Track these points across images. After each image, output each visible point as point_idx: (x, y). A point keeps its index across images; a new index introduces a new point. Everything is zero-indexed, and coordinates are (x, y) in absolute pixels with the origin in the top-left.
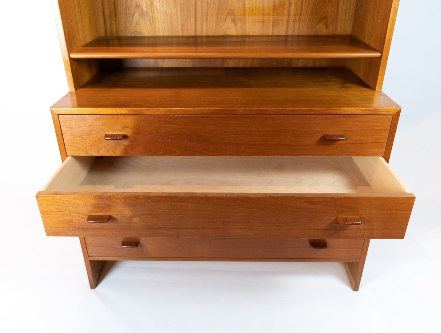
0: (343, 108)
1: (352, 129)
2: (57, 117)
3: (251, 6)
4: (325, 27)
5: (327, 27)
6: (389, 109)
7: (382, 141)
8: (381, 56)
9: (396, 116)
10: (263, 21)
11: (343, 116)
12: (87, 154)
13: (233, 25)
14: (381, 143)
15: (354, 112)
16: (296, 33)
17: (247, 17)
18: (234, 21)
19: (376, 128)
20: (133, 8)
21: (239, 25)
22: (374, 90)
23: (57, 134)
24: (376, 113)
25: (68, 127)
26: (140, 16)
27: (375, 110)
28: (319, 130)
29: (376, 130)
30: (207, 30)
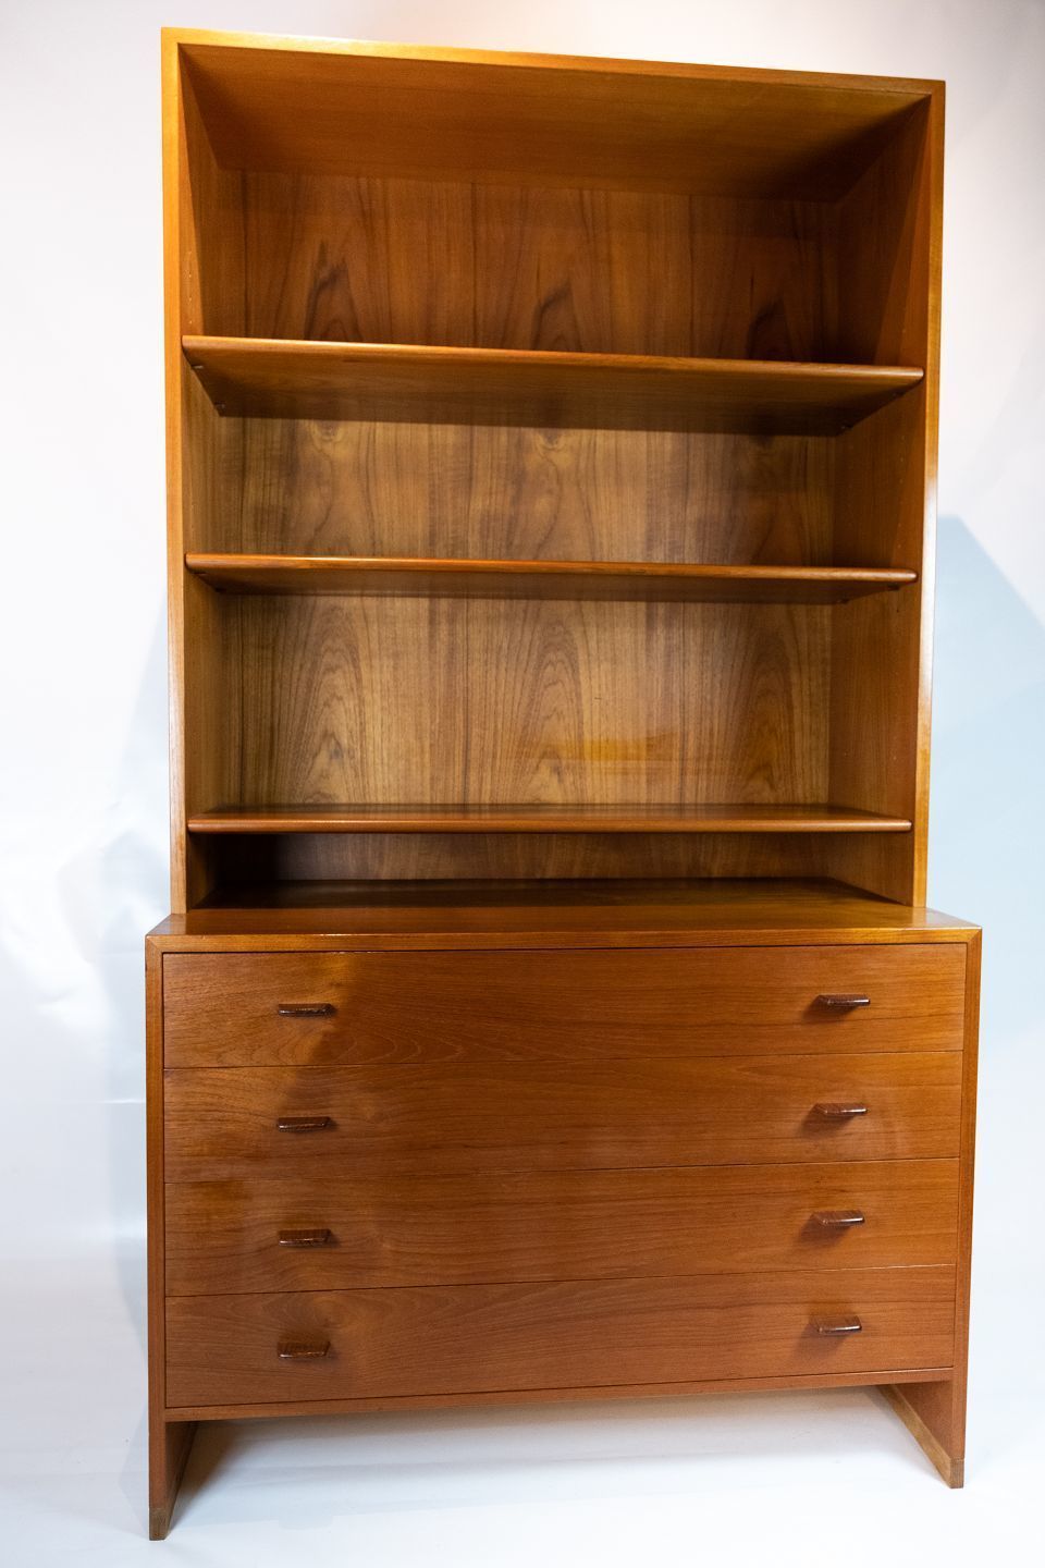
0: (854, 930)
1: (881, 981)
2: (160, 959)
3: (596, 740)
4: (767, 788)
5: (772, 787)
6: (957, 931)
7: (953, 1010)
8: (913, 827)
9: (973, 945)
10: (625, 773)
11: (856, 947)
12: (221, 1061)
13: (555, 779)
14: (953, 1016)
15: (880, 939)
16: (702, 799)
17: (588, 761)
18: (557, 771)
19: (934, 978)
20: (317, 740)
21: (569, 779)
22: (910, 904)
23: (148, 1007)
24: (927, 940)
25: (183, 985)
26: (331, 758)
27: (925, 933)
28: (805, 984)
29: (936, 983)
30: (492, 791)
